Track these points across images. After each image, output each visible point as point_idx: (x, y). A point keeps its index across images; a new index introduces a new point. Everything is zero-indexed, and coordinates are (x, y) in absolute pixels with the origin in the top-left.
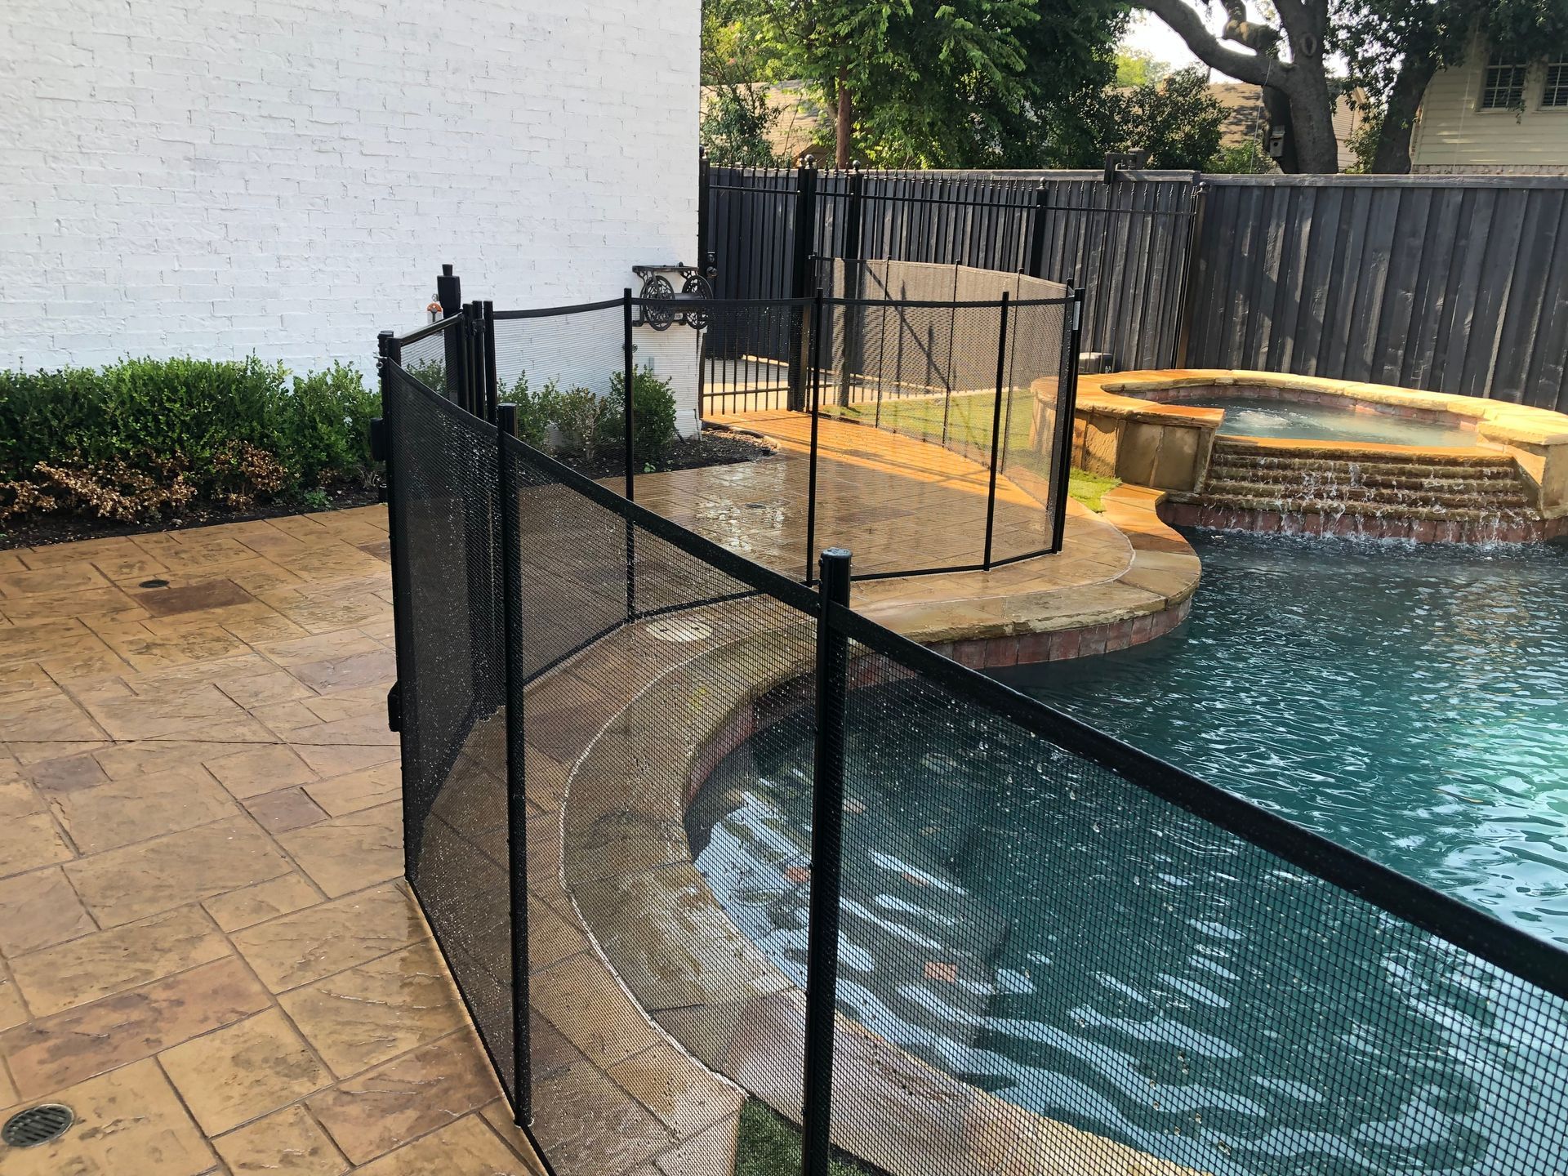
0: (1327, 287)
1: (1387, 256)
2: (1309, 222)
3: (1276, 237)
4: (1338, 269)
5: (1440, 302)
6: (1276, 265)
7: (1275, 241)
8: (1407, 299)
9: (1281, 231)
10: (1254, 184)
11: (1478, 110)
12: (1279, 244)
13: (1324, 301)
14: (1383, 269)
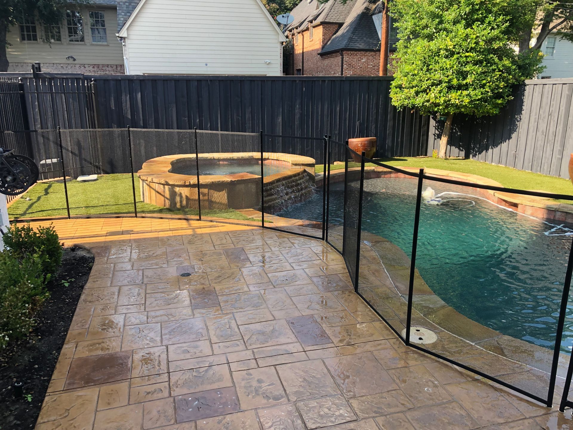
0: (153, 118)
1: (175, 105)
2: (140, 93)
3: (126, 100)
4: (156, 111)
5: (198, 120)
6: (129, 112)
7: (126, 102)
8: (186, 120)
9: (128, 97)
10: (110, 79)
11: (21, 41)
12: (128, 103)
13: (153, 124)
14: (174, 109)
